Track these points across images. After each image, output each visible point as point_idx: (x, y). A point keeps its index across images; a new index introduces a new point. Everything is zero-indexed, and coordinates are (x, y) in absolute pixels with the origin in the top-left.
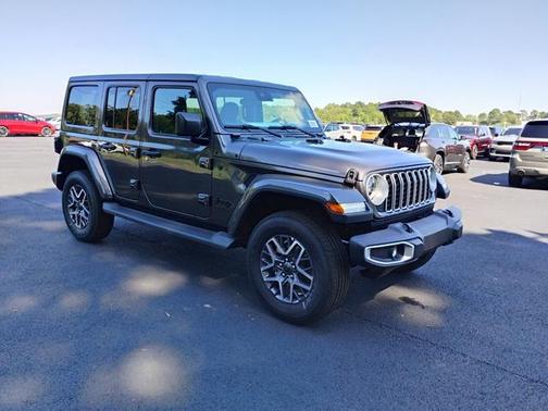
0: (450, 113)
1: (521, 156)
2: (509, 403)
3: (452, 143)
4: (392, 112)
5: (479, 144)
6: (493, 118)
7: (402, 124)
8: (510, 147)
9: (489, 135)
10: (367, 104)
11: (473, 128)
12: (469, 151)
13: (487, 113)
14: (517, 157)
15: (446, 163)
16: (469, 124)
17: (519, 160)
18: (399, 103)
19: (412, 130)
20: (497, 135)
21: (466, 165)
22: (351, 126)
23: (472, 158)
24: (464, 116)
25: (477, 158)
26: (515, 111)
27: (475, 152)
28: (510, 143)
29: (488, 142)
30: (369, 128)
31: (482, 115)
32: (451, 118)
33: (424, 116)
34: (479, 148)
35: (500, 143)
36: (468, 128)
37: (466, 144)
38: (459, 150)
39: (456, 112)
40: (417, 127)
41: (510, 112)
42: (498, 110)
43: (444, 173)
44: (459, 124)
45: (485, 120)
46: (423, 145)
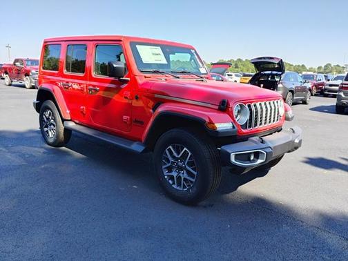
0: (299, 66)
1: (344, 94)
2: (332, 254)
3: (299, 85)
4: (260, 64)
5: (317, 86)
6: (327, 70)
7: (266, 72)
8: (337, 88)
9: (324, 80)
10: (244, 60)
11: (313, 76)
12: (310, 90)
13: (323, 67)
14: (342, 94)
15: (295, 98)
16: (311, 73)
17: (343, 96)
18: (264, 58)
19: (273, 76)
20: (329, 80)
21: (308, 99)
22: (233, 74)
23: (312, 95)
24: (308, 68)
25: (315, 95)
26: (342, 65)
27: (314, 91)
28: (337, 86)
29: (323, 84)
30: (245, 75)
31: (319, 68)
32: (299, 69)
33: (281, 67)
34: (317, 88)
35: (331, 85)
36: (310, 75)
37: (309, 85)
38: (303, 89)
39: (303, 66)
40: (276, 75)
41: (338, 66)
42: (330, 65)
43: (293, 104)
44: (304, 73)
45: (322, 71)
46: (280, 86)
